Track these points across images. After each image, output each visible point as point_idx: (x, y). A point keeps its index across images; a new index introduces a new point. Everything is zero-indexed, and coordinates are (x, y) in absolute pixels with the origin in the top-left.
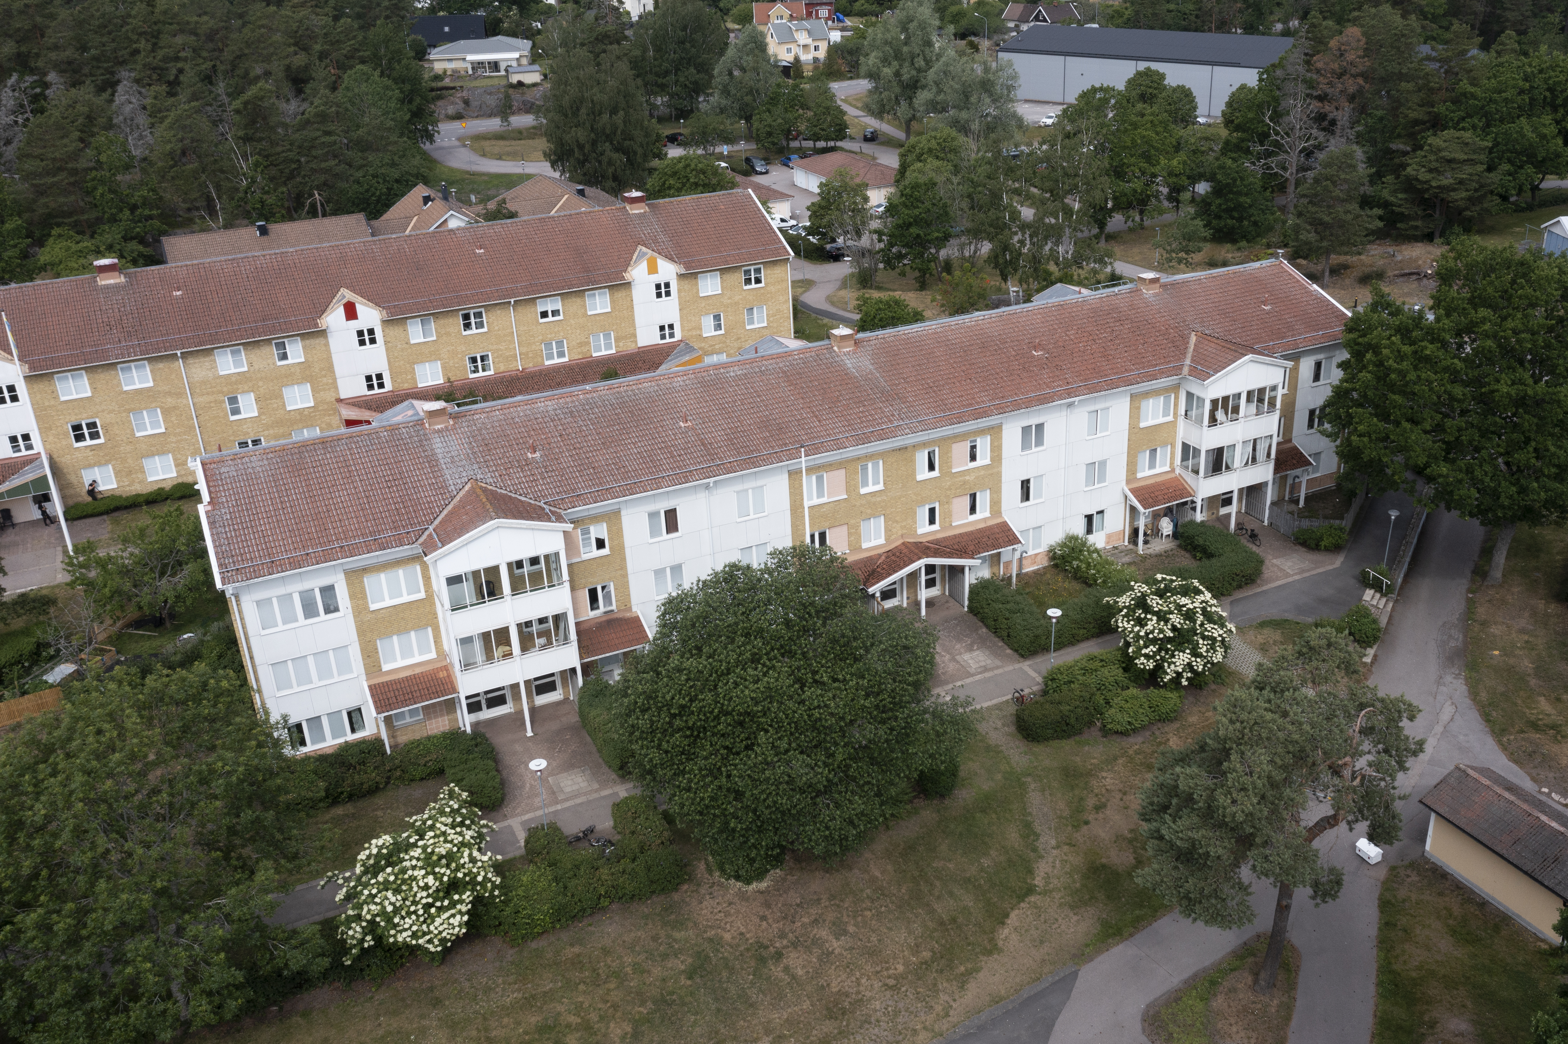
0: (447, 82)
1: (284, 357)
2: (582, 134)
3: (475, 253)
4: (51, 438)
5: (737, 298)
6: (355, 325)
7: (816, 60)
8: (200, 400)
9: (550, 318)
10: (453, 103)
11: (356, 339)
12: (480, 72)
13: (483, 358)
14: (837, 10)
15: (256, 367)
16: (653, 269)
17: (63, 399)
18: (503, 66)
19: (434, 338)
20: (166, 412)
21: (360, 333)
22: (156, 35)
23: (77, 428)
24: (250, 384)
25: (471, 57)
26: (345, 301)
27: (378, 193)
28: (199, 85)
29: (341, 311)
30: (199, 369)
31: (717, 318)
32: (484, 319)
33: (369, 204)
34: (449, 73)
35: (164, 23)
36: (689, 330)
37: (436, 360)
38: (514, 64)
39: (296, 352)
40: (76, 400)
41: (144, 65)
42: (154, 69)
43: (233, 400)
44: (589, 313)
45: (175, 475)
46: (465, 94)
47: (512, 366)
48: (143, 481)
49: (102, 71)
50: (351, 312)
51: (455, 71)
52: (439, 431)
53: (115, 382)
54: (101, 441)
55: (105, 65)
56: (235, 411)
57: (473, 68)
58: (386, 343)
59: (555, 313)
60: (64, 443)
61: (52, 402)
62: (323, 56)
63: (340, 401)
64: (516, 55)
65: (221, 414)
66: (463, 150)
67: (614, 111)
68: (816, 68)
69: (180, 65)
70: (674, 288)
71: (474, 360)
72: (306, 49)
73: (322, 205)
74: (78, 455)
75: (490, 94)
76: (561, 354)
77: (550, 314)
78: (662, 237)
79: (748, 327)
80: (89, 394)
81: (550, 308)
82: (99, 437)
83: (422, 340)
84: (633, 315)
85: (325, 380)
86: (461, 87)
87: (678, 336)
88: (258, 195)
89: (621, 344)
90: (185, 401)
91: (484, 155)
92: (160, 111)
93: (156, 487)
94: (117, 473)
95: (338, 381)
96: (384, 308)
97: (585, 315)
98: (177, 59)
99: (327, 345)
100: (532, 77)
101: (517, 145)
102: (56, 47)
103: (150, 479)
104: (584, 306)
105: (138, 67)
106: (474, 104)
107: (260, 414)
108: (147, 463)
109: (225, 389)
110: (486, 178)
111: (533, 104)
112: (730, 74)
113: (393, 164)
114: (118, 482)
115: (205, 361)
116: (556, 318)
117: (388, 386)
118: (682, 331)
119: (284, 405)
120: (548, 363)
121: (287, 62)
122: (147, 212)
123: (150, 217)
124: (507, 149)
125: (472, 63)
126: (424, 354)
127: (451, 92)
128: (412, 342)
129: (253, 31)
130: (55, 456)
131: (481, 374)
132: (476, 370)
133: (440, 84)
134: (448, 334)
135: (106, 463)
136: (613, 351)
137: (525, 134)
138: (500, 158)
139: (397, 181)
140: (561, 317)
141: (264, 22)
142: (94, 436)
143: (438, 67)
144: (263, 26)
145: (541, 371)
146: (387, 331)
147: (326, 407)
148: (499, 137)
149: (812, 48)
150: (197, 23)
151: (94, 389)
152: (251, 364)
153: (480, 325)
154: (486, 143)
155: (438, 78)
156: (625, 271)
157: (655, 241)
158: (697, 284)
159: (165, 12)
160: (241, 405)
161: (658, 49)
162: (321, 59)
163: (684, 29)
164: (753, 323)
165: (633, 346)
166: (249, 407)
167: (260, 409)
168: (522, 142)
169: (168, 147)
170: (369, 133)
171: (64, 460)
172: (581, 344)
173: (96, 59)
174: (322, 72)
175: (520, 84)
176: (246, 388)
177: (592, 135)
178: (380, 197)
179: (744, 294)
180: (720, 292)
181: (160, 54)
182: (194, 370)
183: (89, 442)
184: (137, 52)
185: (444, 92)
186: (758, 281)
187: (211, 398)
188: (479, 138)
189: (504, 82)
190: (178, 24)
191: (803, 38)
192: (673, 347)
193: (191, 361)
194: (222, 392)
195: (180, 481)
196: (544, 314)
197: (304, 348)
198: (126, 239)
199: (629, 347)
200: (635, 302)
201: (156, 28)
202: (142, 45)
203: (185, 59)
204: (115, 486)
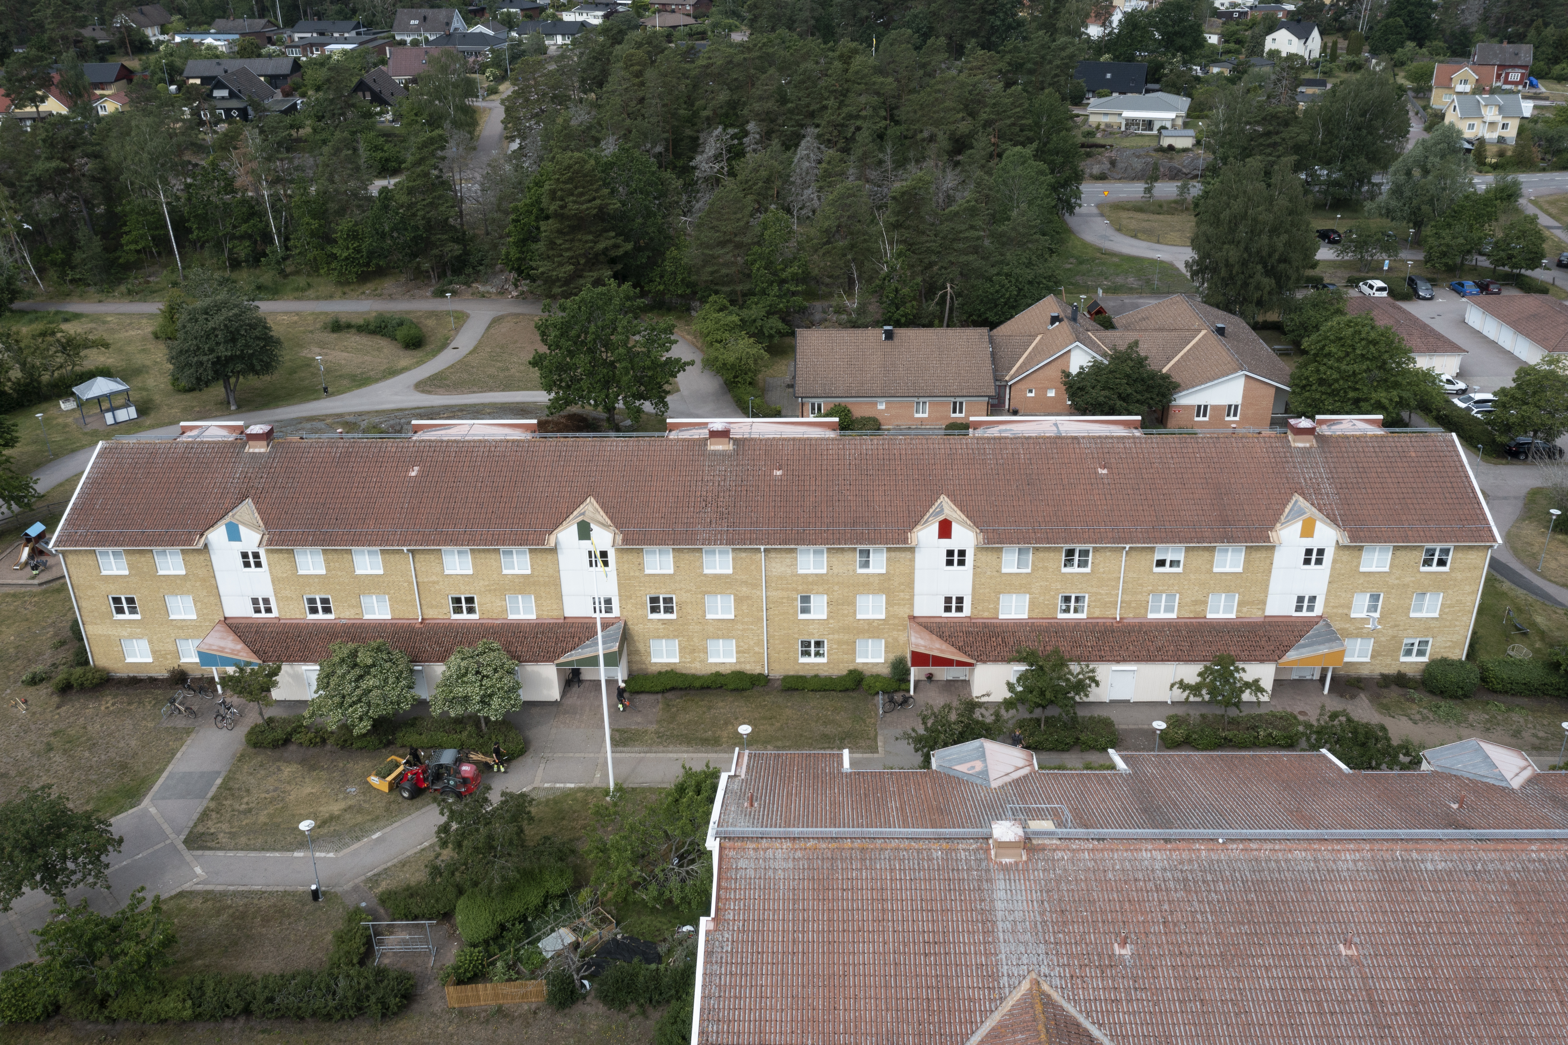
0: (1099, 138)
1: (866, 564)
2: (1233, 254)
3: (1096, 473)
4: (629, 606)
5: (1407, 580)
6: (947, 544)
7: (1501, 140)
8: (773, 594)
9: (1167, 569)
10: (1099, 162)
11: (944, 558)
12: (1132, 129)
13: (1077, 599)
14: (1531, 74)
15: (835, 571)
16: (1308, 531)
17: (647, 572)
18: (1157, 126)
19: (1029, 570)
20: (739, 601)
21: (950, 553)
22: (845, 93)
23: (654, 600)
24: (826, 587)
25: (1128, 114)
26: (941, 518)
27: (1007, 296)
28: (871, 145)
29: (935, 528)
30: (779, 565)
31: (1375, 598)
32: (1090, 558)
33: (996, 306)
34: (1102, 127)
35: (854, 82)
36: (1334, 607)
37: (1025, 593)
38: (1168, 125)
39: (879, 563)
40: (658, 575)
41: (829, 122)
42: (835, 126)
43: (806, 599)
44: (1215, 570)
45: (734, 660)
46: (1113, 154)
47: (1109, 613)
48: (704, 661)
49: (793, 123)
50: (945, 530)
51: (1108, 125)
52: (1006, 868)
53: (698, 564)
54: (673, 616)
55: (797, 118)
56: (806, 610)
57: (1126, 125)
58: (975, 567)
59: (1173, 563)
60: (640, 612)
61: (637, 574)
62: (988, 124)
63: (913, 618)
64: (1172, 115)
65: (791, 611)
66: (1099, 219)
67: (1275, 231)
68: (1501, 154)
69: (859, 123)
70: (1328, 557)
71: (1067, 599)
72: (972, 114)
73: (952, 298)
74: (650, 625)
75: (1138, 157)
76: (1169, 609)
77: (1168, 563)
78: (1327, 487)
79: (1412, 615)
80: (671, 571)
81: (1169, 558)
82: (672, 612)
83: (1015, 570)
84: (1268, 580)
85: (902, 595)
86: (1111, 146)
87: (1318, 610)
88: (894, 284)
89: (1245, 610)
90: (758, 593)
91: (1119, 230)
92: (830, 176)
93: (714, 670)
94: (682, 649)
95: (916, 598)
96: (981, 531)
97: (1210, 571)
98: (857, 117)
99: (913, 560)
100: (1184, 142)
101: (1156, 221)
102: (761, 98)
103: (711, 660)
104: (1211, 562)
105: (823, 123)
106: (1121, 165)
107: (829, 617)
108: (712, 645)
109: (800, 588)
110: (1116, 260)
111: (1180, 171)
112: (1409, 173)
113: (1029, 264)
114: (681, 657)
115: (787, 558)
116: (1174, 570)
117: (967, 611)
118: (1326, 606)
119: (855, 613)
120: (1151, 616)
121: (953, 127)
122: (793, 288)
123: (794, 294)
124: (1144, 224)
125: (1127, 120)
126: (1014, 584)
127: (1101, 150)
128: (1004, 570)
129: (930, 94)
130: (629, 623)
131: (1071, 615)
132: (1067, 610)
133: (1091, 140)
134: (1045, 569)
135: (675, 637)
136: (1233, 616)
137: (1165, 208)
138: (1135, 236)
139: (1030, 283)
140: (1179, 570)
141: (940, 87)
142: (669, 610)
143: (1093, 120)
144: (939, 91)
145: (1141, 625)
146: (979, 555)
147: (897, 621)
148: (1138, 208)
149: (1500, 126)
150: (882, 83)
151: (677, 567)
152: (830, 567)
153: (1083, 564)
154: (1124, 215)
155: (1090, 134)
156: (1271, 529)
157: (1318, 492)
158: (1360, 557)
159: (857, 73)
160: (812, 605)
161: (1329, 132)
162: (984, 126)
163: (1363, 115)
164: (1421, 610)
165: (1259, 613)
166: (819, 609)
167: (829, 612)
168: (1161, 217)
169: (827, 224)
170: (1014, 229)
171: (636, 629)
172: (1196, 603)
173: (791, 111)
174: (983, 143)
175: (1171, 148)
176: (821, 590)
177: (1246, 255)
178: (1009, 298)
179: (1418, 576)
180: (1387, 569)
181: (845, 110)
182: (774, 564)
183: (662, 616)
184: (825, 107)
185: (1093, 149)
186: (1442, 563)
187: (785, 594)
188: (1119, 207)
189: (1154, 144)
190: (866, 84)
191: (1491, 114)
192: (1309, 623)
193: (773, 555)
194: (797, 590)
195: (738, 668)
196: (1161, 563)
197: (888, 559)
198: (769, 314)
199: (1254, 614)
200: (1274, 565)
201: (846, 86)
202: (831, 102)
203: (865, 118)
204: (677, 660)
